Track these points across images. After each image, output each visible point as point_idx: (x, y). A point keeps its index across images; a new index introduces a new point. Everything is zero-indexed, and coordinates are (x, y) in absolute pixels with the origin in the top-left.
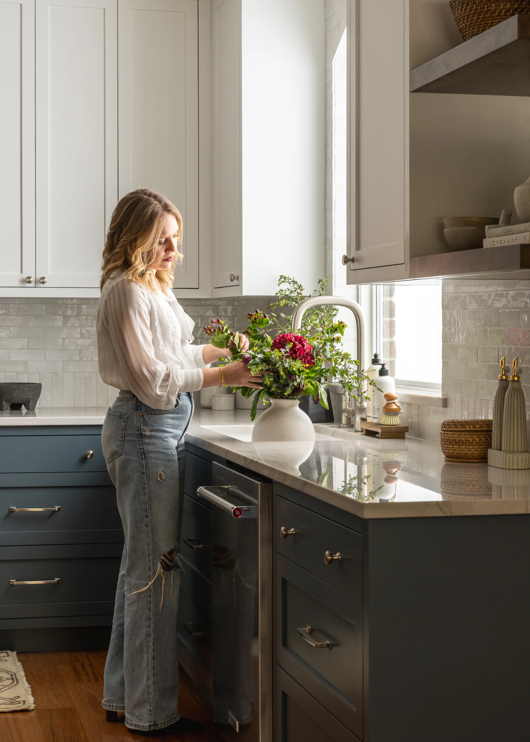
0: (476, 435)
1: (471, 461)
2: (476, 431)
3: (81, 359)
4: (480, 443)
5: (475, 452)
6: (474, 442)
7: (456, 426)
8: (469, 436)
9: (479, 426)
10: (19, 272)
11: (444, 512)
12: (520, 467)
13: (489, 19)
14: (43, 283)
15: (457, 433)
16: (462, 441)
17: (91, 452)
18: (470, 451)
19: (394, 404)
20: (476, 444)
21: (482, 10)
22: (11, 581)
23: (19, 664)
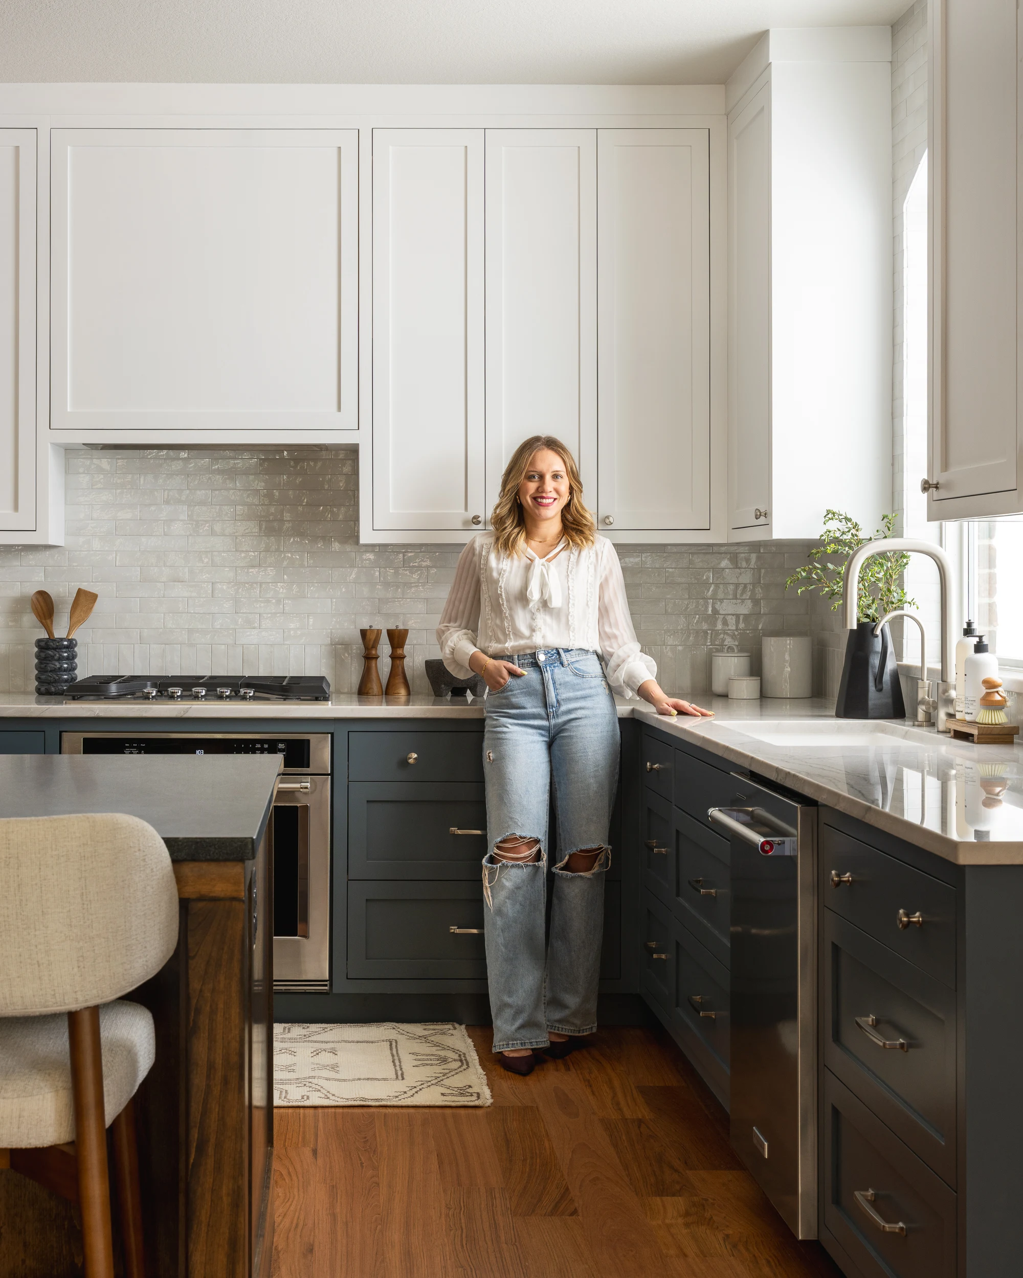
10: (463, 510)
19: (996, 694)
22: (452, 929)
23: (470, 1041)
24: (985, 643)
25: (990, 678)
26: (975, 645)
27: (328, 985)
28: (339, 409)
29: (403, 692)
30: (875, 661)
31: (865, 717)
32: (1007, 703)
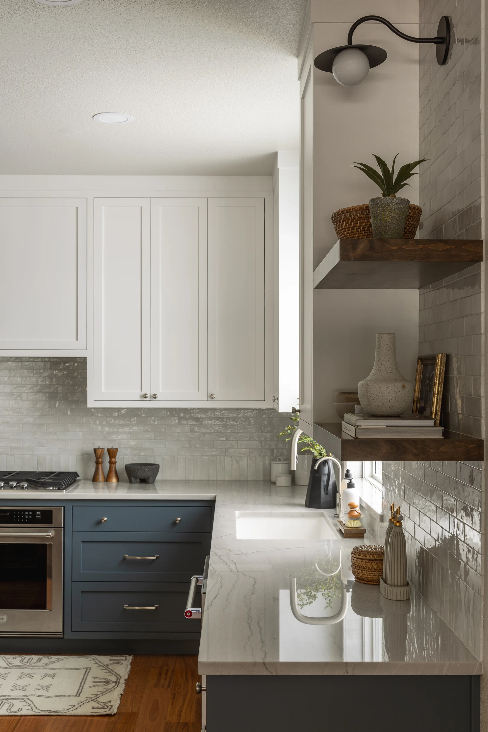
0: (375, 563)
1: (371, 583)
2: (375, 560)
3: (191, 447)
4: (378, 569)
5: (374, 577)
6: (373, 569)
7: (360, 555)
8: (369, 564)
9: (377, 556)
10: (140, 391)
11: (270, 672)
12: (398, 599)
13: (356, 233)
14: (155, 398)
15: (360, 560)
16: (364, 567)
17: (179, 519)
18: (370, 575)
19: (355, 511)
20: (375, 570)
21: (350, 226)
22: (125, 606)
23: (129, 666)
24: (354, 483)
25: (353, 503)
26: (348, 484)
27: (62, 635)
28: (77, 339)
29: (114, 480)
30: (324, 479)
31: (319, 507)
32: (361, 516)
